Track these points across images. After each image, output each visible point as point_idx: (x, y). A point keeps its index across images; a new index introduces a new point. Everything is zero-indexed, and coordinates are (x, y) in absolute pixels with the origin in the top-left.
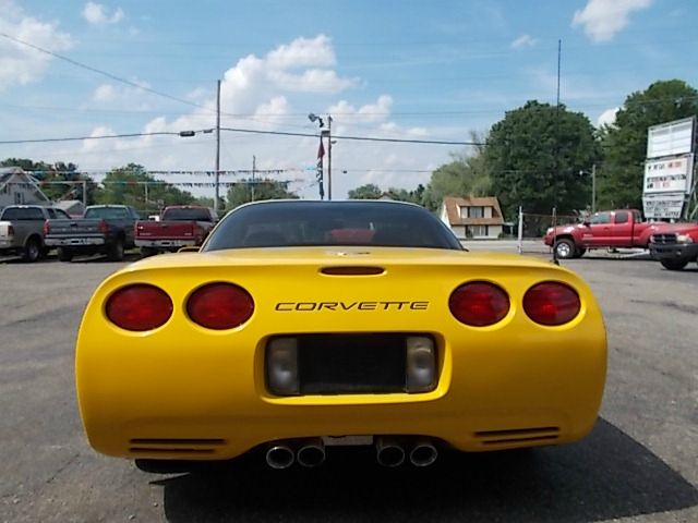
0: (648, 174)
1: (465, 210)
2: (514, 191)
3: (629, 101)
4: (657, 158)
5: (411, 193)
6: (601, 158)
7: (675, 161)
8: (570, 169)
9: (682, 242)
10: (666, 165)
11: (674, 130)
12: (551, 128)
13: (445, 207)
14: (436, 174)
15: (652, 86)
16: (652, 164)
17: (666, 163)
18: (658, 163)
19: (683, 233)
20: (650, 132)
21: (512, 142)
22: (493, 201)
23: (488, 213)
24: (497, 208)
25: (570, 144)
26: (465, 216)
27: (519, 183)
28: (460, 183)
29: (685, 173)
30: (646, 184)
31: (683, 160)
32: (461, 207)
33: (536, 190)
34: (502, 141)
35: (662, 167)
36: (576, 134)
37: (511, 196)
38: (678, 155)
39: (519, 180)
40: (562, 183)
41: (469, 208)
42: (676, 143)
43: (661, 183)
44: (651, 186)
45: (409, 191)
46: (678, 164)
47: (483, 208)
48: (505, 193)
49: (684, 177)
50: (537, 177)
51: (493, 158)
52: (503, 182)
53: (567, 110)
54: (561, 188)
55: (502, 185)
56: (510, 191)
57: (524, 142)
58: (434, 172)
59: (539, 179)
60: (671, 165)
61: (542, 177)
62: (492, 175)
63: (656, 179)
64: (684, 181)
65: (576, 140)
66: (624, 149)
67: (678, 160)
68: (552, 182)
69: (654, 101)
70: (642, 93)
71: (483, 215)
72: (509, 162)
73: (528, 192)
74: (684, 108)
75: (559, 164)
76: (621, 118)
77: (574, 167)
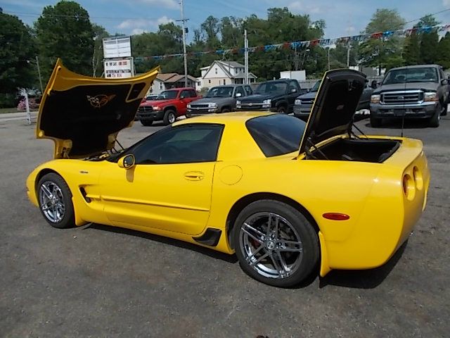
0: (106, 68)
4: (111, 59)
6: (38, 52)
7: (122, 61)
8: (16, 59)
9: (156, 110)
10: (118, 64)
15: (58, 4)
16: (108, 62)
17: (118, 62)
18: (112, 61)
19: (155, 105)
20: (104, 42)
25: (12, 40)
29: (129, 68)
30: (106, 75)
31: (128, 61)
35: (115, 64)
36: (16, 32)
38: (124, 58)
40: (13, 69)
42: (121, 50)
43: (116, 74)
44: (110, 76)
46: (125, 63)
49: (130, 72)
54: (12, 72)
60: (120, 64)
63: (112, 71)
64: (130, 74)
65: (17, 37)
67: (124, 61)
69: (62, 15)
70: (53, 7)
74: (81, 22)
75: (7, 54)
76: (42, 23)
77: (21, 57)
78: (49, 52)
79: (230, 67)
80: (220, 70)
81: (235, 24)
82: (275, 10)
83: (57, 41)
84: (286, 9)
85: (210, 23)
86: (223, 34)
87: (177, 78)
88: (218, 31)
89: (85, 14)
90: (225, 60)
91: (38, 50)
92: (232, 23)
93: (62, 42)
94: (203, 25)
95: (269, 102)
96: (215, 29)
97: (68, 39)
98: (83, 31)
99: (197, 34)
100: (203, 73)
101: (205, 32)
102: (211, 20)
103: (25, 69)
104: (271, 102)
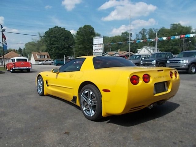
1: (39, 56)
2: (53, 51)
3: (80, 29)
4: (96, 44)
5: (17, 50)
6: (75, 43)
8: (67, 45)
11: (99, 38)
12: (63, 34)
13: (32, 55)
14: (26, 45)
15: (84, 26)
16: (95, 46)
17: (98, 45)
18: (96, 45)
20: (94, 38)
21: (52, 37)
22: (47, 53)
23: (46, 57)
24: (49, 55)
25: (67, 39)
26: (39, 58)
27: (55, 48)
28: (36, 47)
30: (93, 50)
32: (38, 55)
33: (59, 51)
34: (49, 36)
35: (97, 47)
36: (68, 36)
37: (52, 52)
38: (100, 44)
39: (55, 47)
40: (66, 49)
41: (40, 55)
42: (100, 41)
43: (97, 50)
44: (95, 51)
45: (16, 50)
46: (100, 46)
47: (44, 55)
48: (50, 51)
49: (102, 49)
50: (59, 47)
51: (46, 41)
52: (50, 48)
53: (66, 30)
54: (65, 51)
55: (50, 49)
56: (52, 50)
57: (55, 37)
58: (26, 44)
59: (60, 48)
60: (99, 46)
61: (61, 47)
62: (46, 46)
63: (95, 49)
65: (69, 38)
66: (79, 41)
67: (100, 45)
68: (63, 49)
69: (85, 30)
70: (82, 27)
71: (45, 58)
72: (52, 42)
73: (57, 51)
74: (91, 32)
75: (65, 44)
76: (78, 33)
77: (69, 45)
78: (79, 43)
79: (150, 49)
80: (146, 51)
81: (155, 31)
82: (174, 24)
83: (82, 39)
84: (179, 24)
85: (143, 31)
86: (149, 35)
87: (126, 53)
88: (147, 34)
89: (93, 29)
90: (149, 46)
91: (75, 42)
92: (153, 31)
93: (84, 40)
94: (140, 32)
95: (155, 61)
96: (146, 34)
97: (86, 39)
98: (92, 35)
99: (137, 36)
100: (138, 52)
101: (141, 35)
102: (144, 30)
103: (70, 49)
104: (156, 62)
